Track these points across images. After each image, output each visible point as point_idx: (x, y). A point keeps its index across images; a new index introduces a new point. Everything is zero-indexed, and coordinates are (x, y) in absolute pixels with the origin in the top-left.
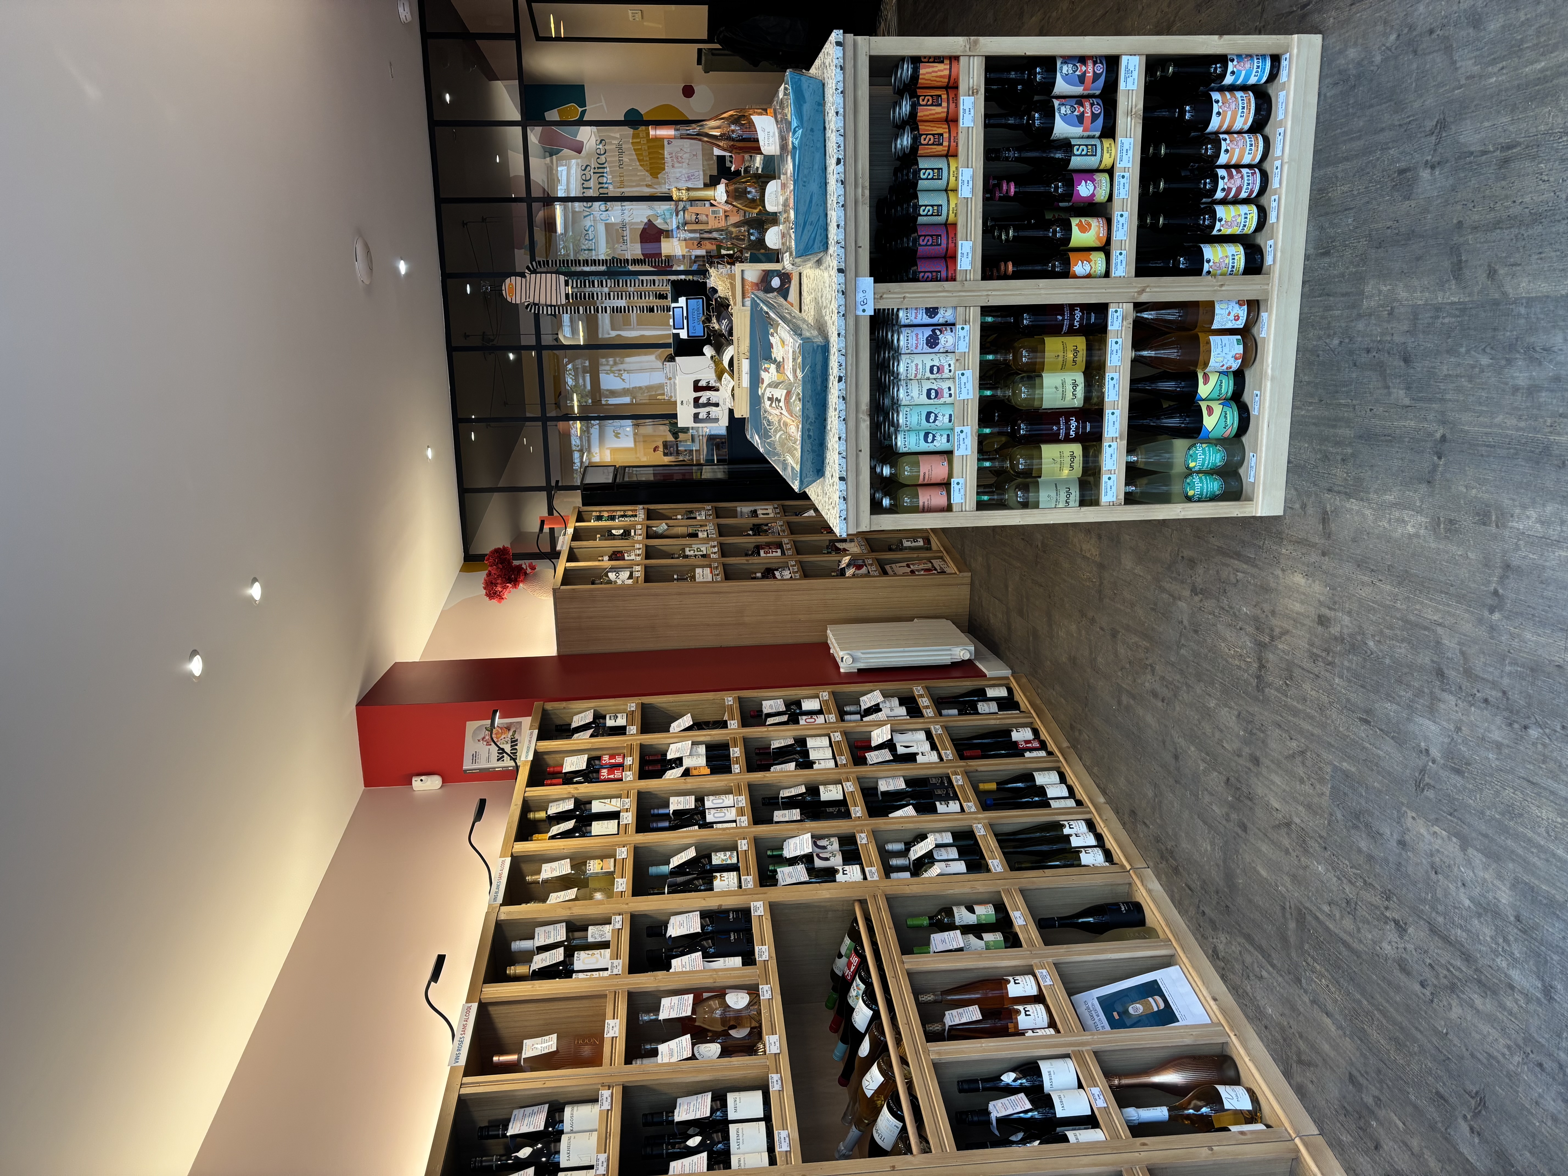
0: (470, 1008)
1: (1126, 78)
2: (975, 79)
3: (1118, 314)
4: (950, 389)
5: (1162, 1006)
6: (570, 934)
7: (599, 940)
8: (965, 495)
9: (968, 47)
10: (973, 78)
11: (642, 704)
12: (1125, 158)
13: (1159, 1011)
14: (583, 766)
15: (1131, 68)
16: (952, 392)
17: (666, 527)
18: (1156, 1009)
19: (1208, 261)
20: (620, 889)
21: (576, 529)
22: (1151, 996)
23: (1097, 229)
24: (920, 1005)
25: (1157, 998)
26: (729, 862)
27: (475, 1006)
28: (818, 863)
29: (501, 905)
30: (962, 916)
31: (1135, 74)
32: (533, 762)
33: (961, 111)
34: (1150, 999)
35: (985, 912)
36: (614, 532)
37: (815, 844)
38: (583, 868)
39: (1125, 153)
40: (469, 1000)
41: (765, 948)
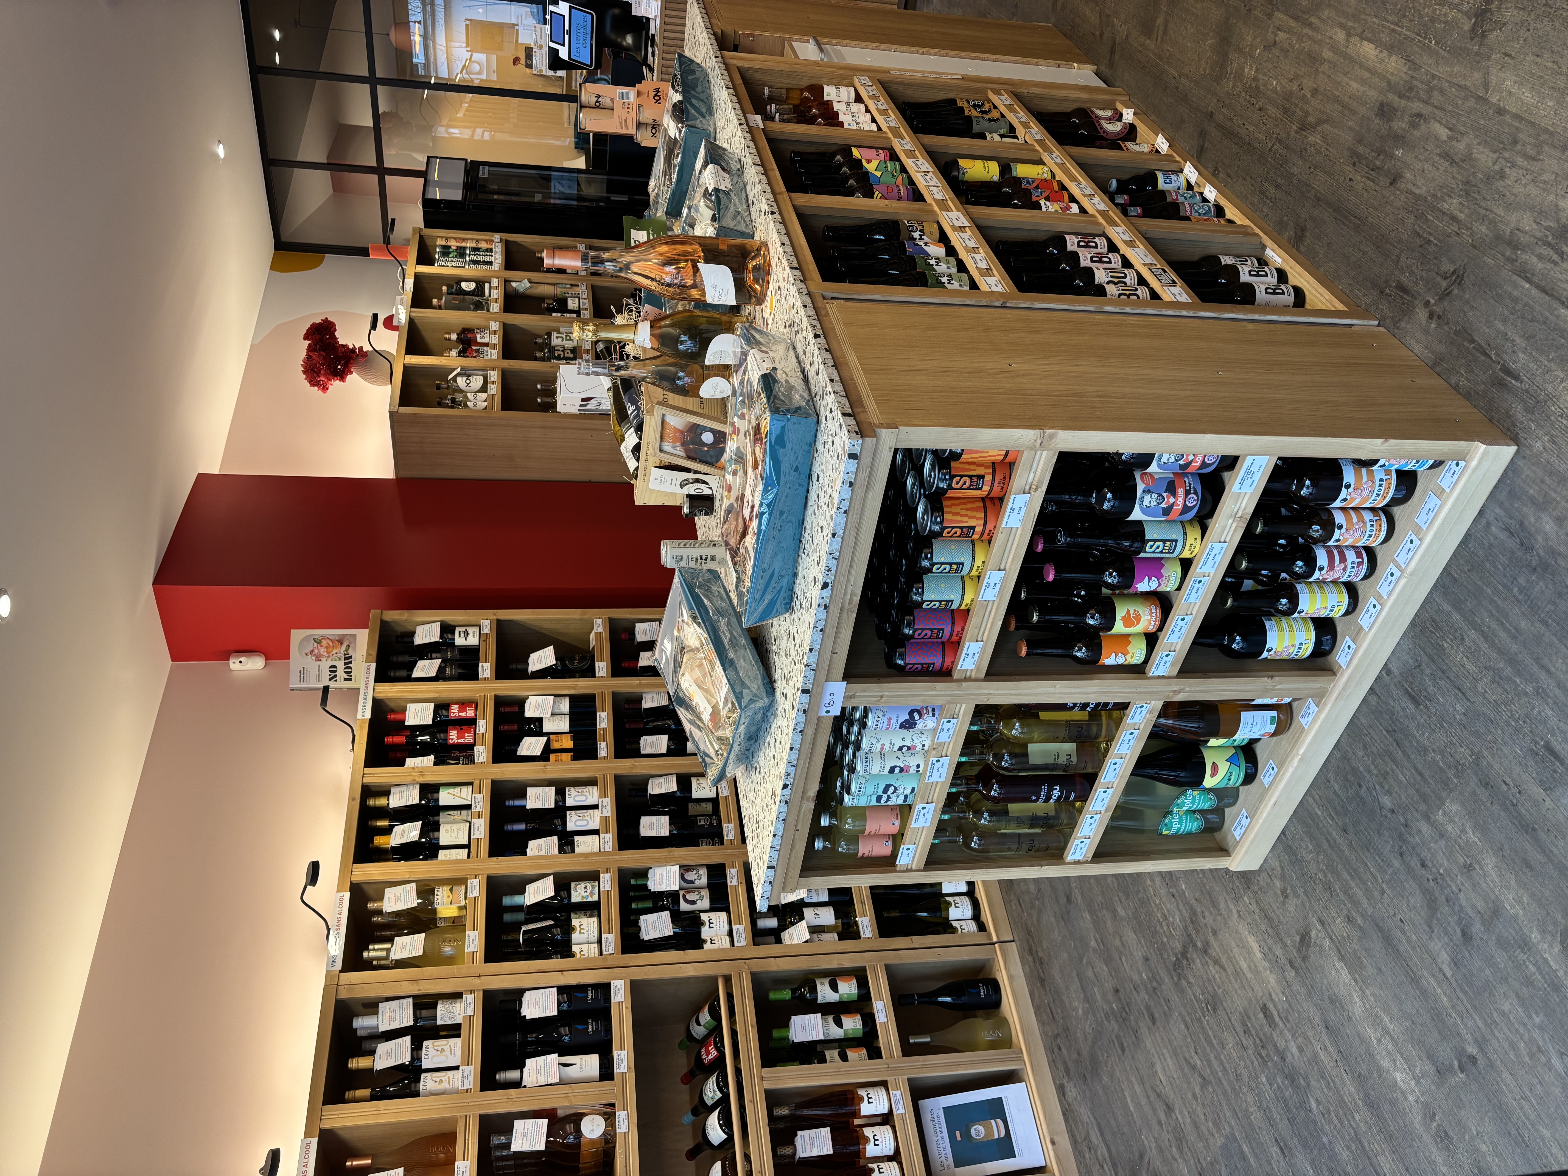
0: (308, 1145)
1: (1243, 480)
2: (1038, 474)
3: (1143, 709)
4: (918, 766)
5: (1003, 1134)
6: (418, 1012)
7: (449, 1022)
8: (914, 857)
9: (1039, 441)
10: (1035, 472)
11: (498, 621)
12: (1210, 562)
13: (999, 1139)
14: (428, 720)
15: (1254, 468)
16: (921, 769)
17: (528, 285)
18: (996, 1137)
19: (1269, 650)
20: (471, 949)
21: (418, 277)
22: (994, 1119)
23: (1147, 623)
24: (772, 1119)
25: (999, 1121)
26: (590, 899)
27: (314, 1141)
28: (684, 906)
29: (340, 972)
30: (825, 994)
31: (1257, 477)
32: (372, 722)
33: (1008, 510)
34: (993, 1121)
35: (848, 989)
36: (464, 285)
37: (682, 876)
38: (431, 897)
39: (1211, 557)
40: (307, 1135)
41: (624, 1053)
